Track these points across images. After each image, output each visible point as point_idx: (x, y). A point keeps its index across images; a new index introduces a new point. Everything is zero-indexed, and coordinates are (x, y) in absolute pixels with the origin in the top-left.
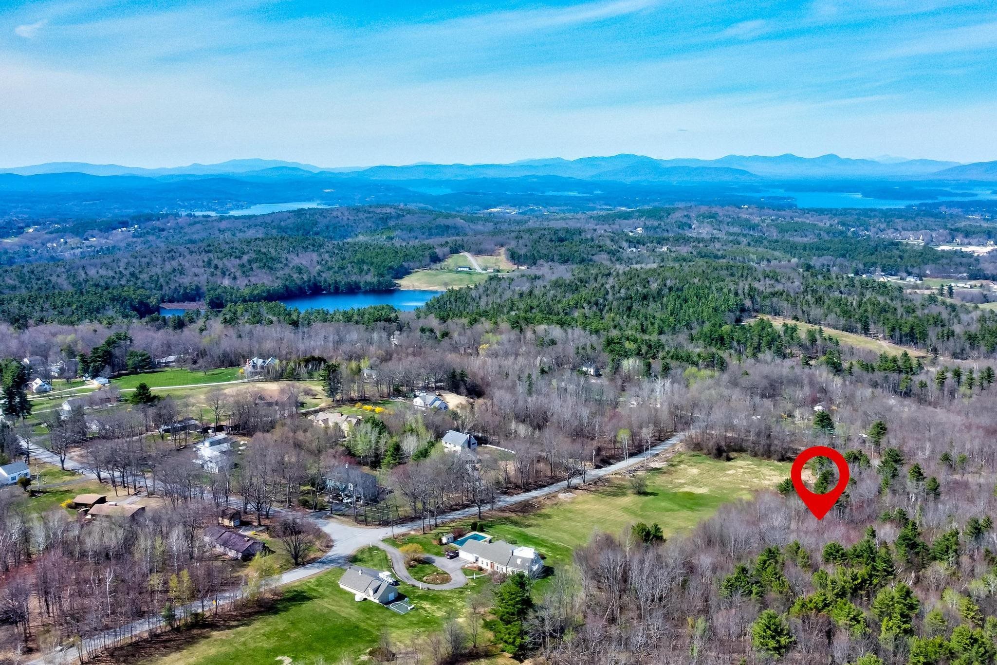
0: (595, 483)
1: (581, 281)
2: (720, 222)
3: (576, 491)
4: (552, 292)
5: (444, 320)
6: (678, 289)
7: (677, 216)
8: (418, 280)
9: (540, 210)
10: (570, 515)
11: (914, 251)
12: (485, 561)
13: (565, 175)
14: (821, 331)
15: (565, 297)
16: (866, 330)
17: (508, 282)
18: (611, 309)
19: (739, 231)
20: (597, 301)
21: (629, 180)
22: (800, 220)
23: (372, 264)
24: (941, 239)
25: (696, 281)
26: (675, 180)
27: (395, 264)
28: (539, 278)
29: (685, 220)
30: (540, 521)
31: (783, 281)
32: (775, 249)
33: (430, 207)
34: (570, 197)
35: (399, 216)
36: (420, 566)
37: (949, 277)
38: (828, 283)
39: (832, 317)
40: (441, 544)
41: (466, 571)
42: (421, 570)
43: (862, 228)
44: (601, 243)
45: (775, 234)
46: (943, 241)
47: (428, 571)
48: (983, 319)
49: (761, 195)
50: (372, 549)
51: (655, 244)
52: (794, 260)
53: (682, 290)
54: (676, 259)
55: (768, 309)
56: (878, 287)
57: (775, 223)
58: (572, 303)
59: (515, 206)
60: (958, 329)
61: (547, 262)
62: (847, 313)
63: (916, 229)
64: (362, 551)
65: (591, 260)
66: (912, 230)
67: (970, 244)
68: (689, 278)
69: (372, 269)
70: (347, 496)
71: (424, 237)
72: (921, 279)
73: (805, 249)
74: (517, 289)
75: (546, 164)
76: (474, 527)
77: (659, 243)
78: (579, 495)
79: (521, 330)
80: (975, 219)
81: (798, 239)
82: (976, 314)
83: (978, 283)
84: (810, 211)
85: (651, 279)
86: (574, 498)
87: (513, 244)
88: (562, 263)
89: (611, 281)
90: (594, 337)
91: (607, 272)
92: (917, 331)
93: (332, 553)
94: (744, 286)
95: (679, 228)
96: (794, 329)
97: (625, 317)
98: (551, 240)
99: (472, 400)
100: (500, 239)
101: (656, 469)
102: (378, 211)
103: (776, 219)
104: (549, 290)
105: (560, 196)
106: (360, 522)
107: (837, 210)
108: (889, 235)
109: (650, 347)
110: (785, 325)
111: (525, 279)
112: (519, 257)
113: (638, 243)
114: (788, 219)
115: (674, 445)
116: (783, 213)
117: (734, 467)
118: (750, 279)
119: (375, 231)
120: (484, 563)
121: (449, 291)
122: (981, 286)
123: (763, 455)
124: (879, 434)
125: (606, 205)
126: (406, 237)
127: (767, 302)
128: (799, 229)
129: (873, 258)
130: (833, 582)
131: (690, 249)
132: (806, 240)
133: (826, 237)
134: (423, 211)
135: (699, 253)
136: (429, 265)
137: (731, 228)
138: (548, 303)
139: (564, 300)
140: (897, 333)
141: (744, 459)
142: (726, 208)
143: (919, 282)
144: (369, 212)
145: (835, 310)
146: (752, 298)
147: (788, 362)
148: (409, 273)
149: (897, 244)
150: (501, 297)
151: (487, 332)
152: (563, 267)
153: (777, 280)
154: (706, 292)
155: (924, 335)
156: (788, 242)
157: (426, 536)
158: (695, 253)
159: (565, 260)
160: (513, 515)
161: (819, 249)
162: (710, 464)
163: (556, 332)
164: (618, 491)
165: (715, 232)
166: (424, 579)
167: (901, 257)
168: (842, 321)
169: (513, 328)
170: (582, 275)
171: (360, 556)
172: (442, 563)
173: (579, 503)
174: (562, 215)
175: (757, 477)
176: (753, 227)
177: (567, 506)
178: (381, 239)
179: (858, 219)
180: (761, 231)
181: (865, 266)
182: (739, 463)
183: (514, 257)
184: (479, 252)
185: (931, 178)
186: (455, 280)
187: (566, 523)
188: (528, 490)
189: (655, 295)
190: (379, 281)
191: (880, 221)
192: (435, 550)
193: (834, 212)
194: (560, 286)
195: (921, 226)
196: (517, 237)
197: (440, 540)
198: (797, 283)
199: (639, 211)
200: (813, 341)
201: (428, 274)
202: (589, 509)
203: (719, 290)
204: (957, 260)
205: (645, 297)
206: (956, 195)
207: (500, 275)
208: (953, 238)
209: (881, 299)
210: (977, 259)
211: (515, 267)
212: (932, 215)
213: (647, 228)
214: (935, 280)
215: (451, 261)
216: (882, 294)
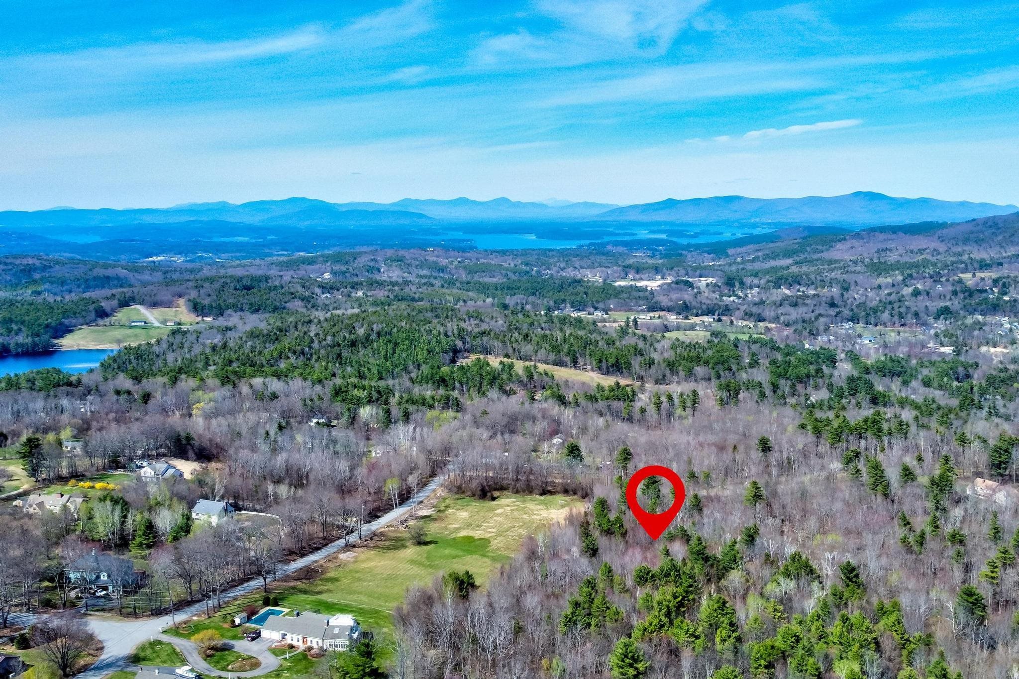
0: (372, 539)
1: (281, 330)
2: (409, 265)
3: (355, 549)
4: (249, 343)
5: (137, 379)
6: (386, 333)
7: (363, 261)
8: (84, 338)
9: (210, 257)
10: (357, 575)
11: (596, 287)
12: (295, 637)
13: (232, 220)
14: (536, 367)
15: (265, 348)
16: (575, 364)
17: (195, 336)
18: (319, 358)
19: (429, 274)
20: (303, 350)
21: (304, 224)
22: (485, 261)
23: (23, 323)
24: (616, 275)
25: (403, 324)
26: (351, 224)
27: (52, 321)
28: (231, 329)
29: (372, 264)
30: (329, 586)
31: (487, 320)
32: (468, 291)
33: (79, 257)
34: (241, 243)
35: (44, 268)
36: (218, 654)
37: (630, 310)
38: (528, 320)
39: (542, 353)
40: (234, 626)
41: (276, 652)
42: (222, 658)
43: (544, 267)
44: (292, 290)
45: (464, 276)
46: (618, 277)
47: (231, 658)
48: (673, 347)
49: (442, 237)
50: (154, 644)
51: (349, 289)
52: (489, 300)
53: (390, 334)
54: (375, 304)
55: (479, 349)
56: (574, 322)
57: (463, 264)
58: (275, 354)
59: (180, 253)
60: (656, 356)
61: (236, 312)
62: (555, 348)
63: (591, 267)
64: (143, 648)
65: (284, 308)
66: (589, 267)
67: (641, 279)
68: (395, 322)
69: (23, 329)
70: (99, 587)
71: (81, 290)
72: (607, 314)
73: (496, 289)
74: (208, 342)
75: (209, 208)
76: (267, 602)
77: (353, 287)
78: (360, 553)
79: (235, 385)
80: (640, 256)
81: (487, 280)
82: (666, 344)
83: (656, 314)
84: (492, 252)
85: (356, 325)
86: (356, 557)
87: (193, 294)
88: (252, 313)
89: (313, 330)
90: (318, 388)
91: (307, 319)
92: (622, 361)
93: (105, 656)
94: (452, 326)
95: (368, 271)
96: (511, 367)
97: (337, 365)
98: (235, 289)
99: (204, 465)
100: (177, 289)
101: (426, 517)
102: (18, 262)
103: (463, 261)
104: (246, 342)
105: (231, 243)
106: (128, 615)
107: (518, 251)
108: (570, 273)
109: (379, 392)
110: (501, 363)
111: (215, 331)
112: (203, 308)
113: (332, 288)
114: (474, 260)
115: (434, 490)
116: (469, 255)
117: (501, 506)
118: (455, 320)
119: (17, 285)
120: (293, 639)
121: (125, 348)
122: (659, 317)
123: (524, 491)
124: (626, 459)
125: (283, 250)
126: (57, 290)
127: (478, 341)
128: (486, 270)
129: (562, 295)
130: (659, 603)
131: (386, 293)
132: (495, 280)
133: (513, 277)
134: (72, 261)
135: (396, 296)
136: (95, 321)
137: (420, 270)
138: (248, 356)
139: (266, 351)
140: (604, 365)
141: (507, 497)
142: (412, 250)
143: (605, 316)
144: (6, 264)
145: (543, 345)
146: (462, 338)
147: (514, 399)
148: (70, 331)
149: (579, 281)
150: (190, 352)
151: (193, 390)
152: (255, 317)
153: (481, 320)
154: (417, 335)
155: (629, 365)
156: (480, 283)
157: (211, 619)
158: (392, 297)
159: (256, 309)
160: (299, 583)
161: (511, 289)
162: (476, 505)
163: (275, 385)
164: (397, 544)
165: (406, 275)
166: (230, 667)
167: (586, 293)
168: (552, 356)
169: (223, 384)
170: (279, 324)
171: (142, 655)
172: (243, 646)
173: (363, 561)
174: (238, 262)
175: (526, 514)
176: (442, 270)
177: (352, 567)
178: (26, 294)
179: (539, 259)
180: (450, 272)
181: (555, 303)
182: (503, 501)
183: (197, 308)
184: (154, 305)
185: (595, 219)
186: (129, 337)
187: (357, 584)
188: (303, 555)
189: (364, 341)
190: (33, 341)
191: (559, 261)
192: (230, 634)
193: (515, 253)
194: (258, 337)
195: (596, 264)
196: (196, 287)
197: (233, 621)
198: (501, 322)
199: (322, 256)
200: (531, 377)
201: (95, 331)
202: (376, 567)
203: (429, 332)
204: (637, 294)
205: (353, 344)
206: (619, 234)
207: (184, 328)
208: (627, 275)
209: (581, 333)
210: (652, 292)
211: (200, 319)
212: (603, 254)
213: (335, 273)
214: (618, 313)
215: (121, 315)
216: (579, 329)
